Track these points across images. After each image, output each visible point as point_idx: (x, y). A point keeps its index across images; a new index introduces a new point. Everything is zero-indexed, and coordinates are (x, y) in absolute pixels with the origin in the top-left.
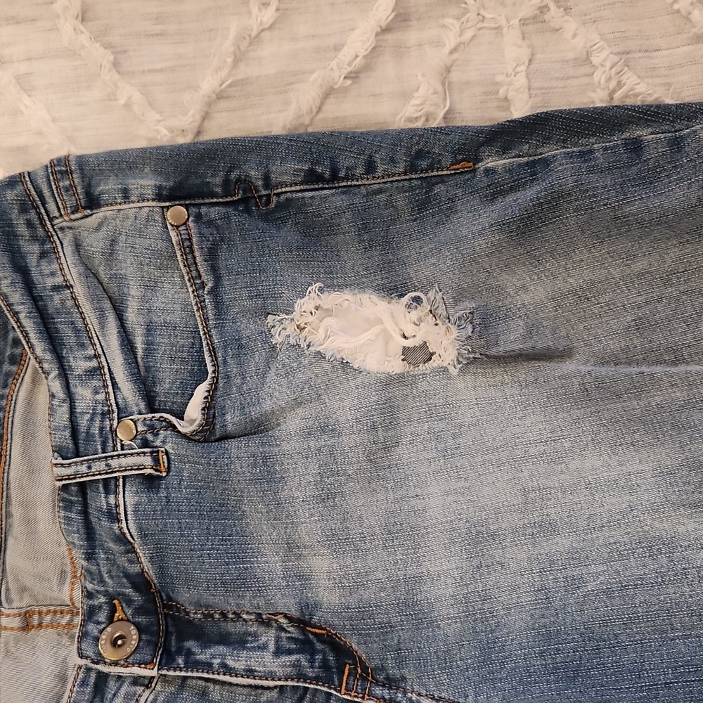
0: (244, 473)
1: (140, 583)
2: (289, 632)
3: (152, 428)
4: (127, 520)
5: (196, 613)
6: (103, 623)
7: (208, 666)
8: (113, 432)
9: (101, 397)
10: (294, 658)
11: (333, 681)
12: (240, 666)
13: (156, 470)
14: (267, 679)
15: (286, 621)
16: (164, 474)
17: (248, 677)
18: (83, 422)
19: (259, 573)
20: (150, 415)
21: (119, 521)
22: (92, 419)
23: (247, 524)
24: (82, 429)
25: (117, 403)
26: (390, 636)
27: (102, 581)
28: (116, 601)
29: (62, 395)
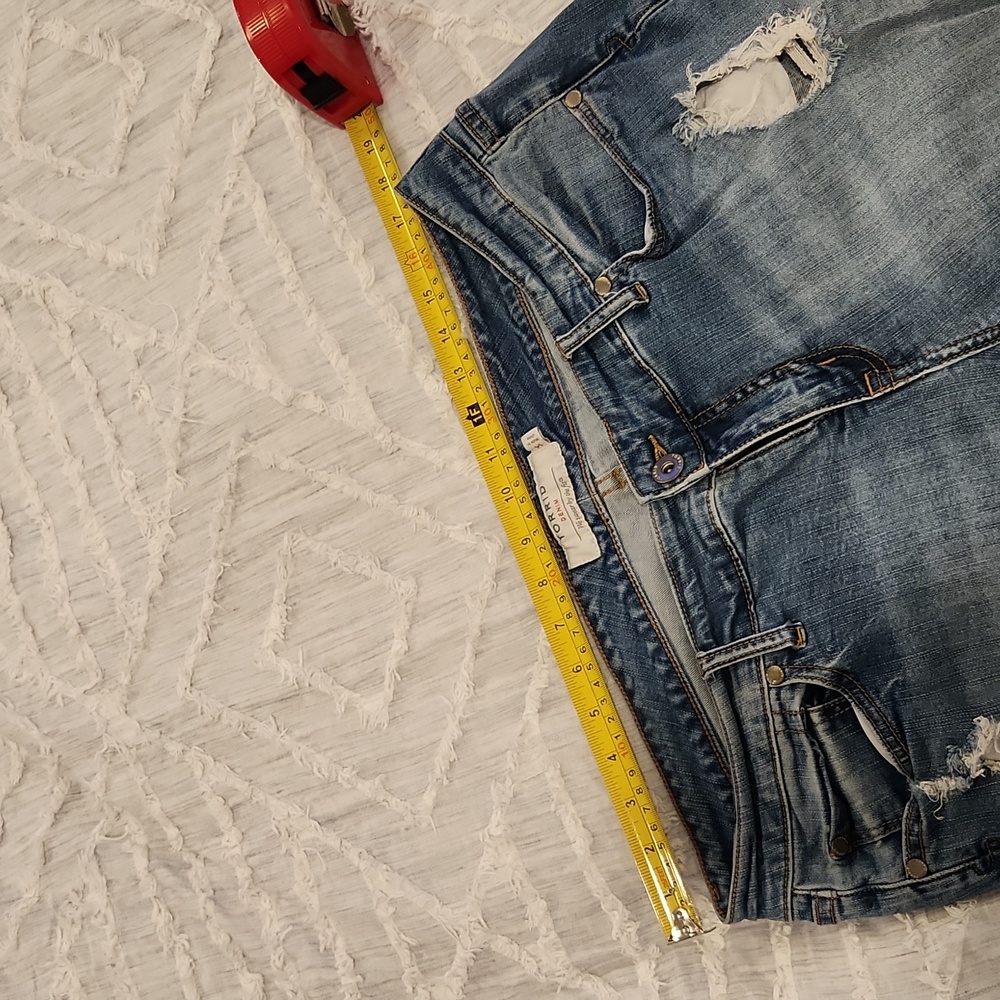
1: (662, 407)
2: (803, 373)
3: (621, 271)
4: (636, 349)
5: (720, 404)
6: (648, 462)
7: (749, 435)
8: (594, 293)
9: (572, 274)
10: (816, 388)
11: (860, 391)
12: (774, 417)
13: (639, 300)
14: (802, 415)
15: (797, 365)
16: (647, 301)
17: (785, 423)
18: (568, 299)
19: (759, 334)
20: (614, 264)
21: (631, 355)
22: (573, 294)
23: (733, 302)
24: (569, 306)
25: (586, 272)
26: (889, 321)
27: (634, 422)
28: (651, 436)
29: (542, 289)
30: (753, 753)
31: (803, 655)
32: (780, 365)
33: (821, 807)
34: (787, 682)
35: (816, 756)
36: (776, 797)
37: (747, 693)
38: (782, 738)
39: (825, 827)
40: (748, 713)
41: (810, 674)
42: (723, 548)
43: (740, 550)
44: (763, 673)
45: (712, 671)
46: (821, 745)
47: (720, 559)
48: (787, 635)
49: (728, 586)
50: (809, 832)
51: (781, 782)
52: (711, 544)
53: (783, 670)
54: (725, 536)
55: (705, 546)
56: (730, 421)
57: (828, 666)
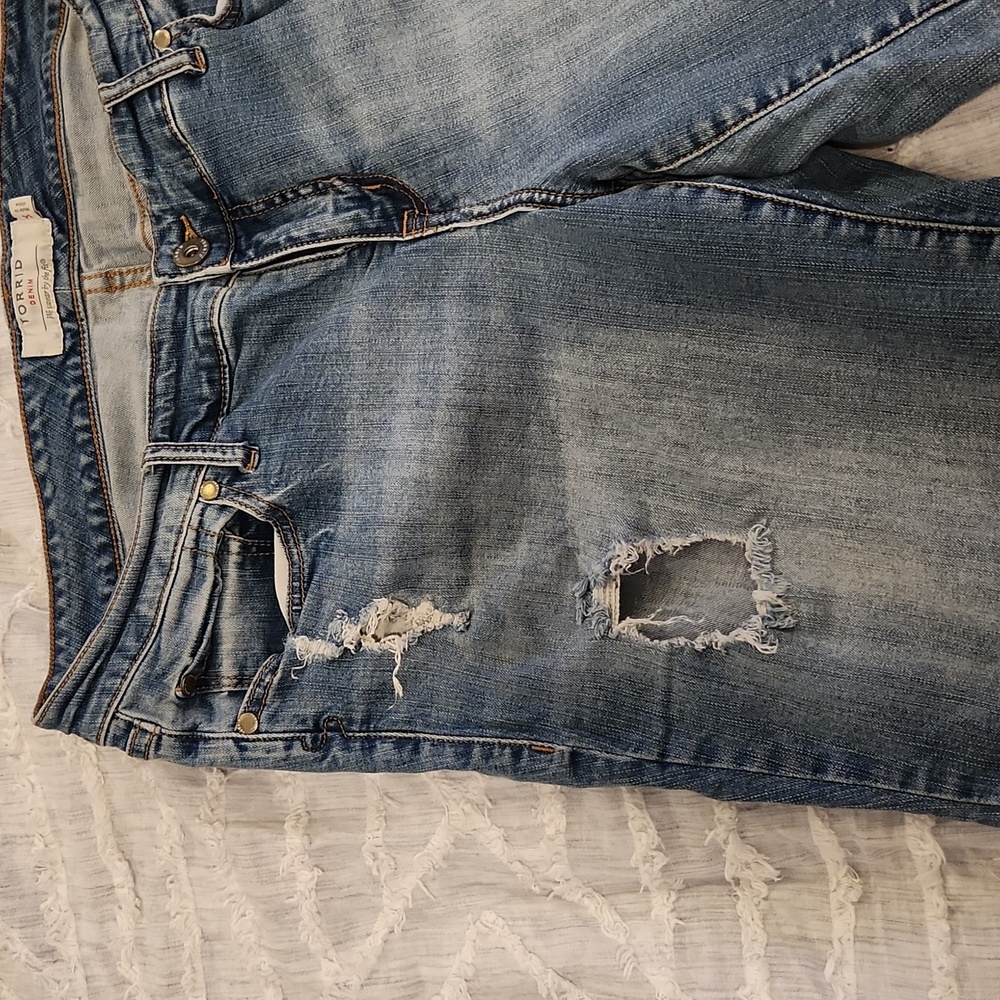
0: (275, 43)
1: (200, 188)
2: (345, 193)
3: (185, 30)
4: (174, 119)
5: (257, 204)
6: (175, 243)
7: (276, 246)
8: (151, 45)
9: (134, 17)
10: (352, 213)
11: (394, 229)
12: (303, 233)
13: (195, 66)
14: (331, 239)
15: (341, 182)
16: (203, 70)
17: (313, 242)
18: (121, 45)
19: (306, 138)
20: (181, 20)
21: (168, 123)
22: (129, 39)
23: (289, 97)
24: (122, 52)
25: (149, 20)
26: (436, 161)
27: (166, 198)
28: (183, 217)
29: (97, 25)
30: (153, 561)
31: (246, 479)
32: (323, 179)
33: (193, 637)
34: (220, 502)
35: (215, 585)
36: (152, 613)
37: (175, 498)
38: (186, 556)
39: (186, 659)
40: (167, 519)
41: (246, 501)
42: (214, 350)
43: (231, 358)
44: (199, 483)
45: (152, 463)
46: (224, 576)
47: (206, 360)
48: (240, 454)
49: (206, 390)
50: (165, 658)
51: (164, 600)
52: (202, 341)
53: (221, 488)
54: (219, 338)
55: (196, 343)
56: (267, 225)
57: (267, 499)
